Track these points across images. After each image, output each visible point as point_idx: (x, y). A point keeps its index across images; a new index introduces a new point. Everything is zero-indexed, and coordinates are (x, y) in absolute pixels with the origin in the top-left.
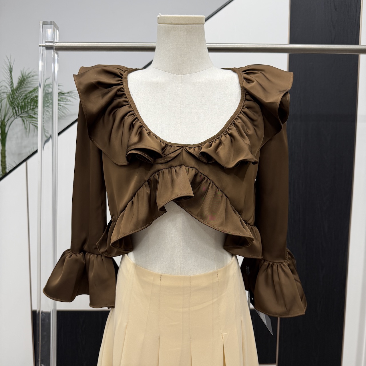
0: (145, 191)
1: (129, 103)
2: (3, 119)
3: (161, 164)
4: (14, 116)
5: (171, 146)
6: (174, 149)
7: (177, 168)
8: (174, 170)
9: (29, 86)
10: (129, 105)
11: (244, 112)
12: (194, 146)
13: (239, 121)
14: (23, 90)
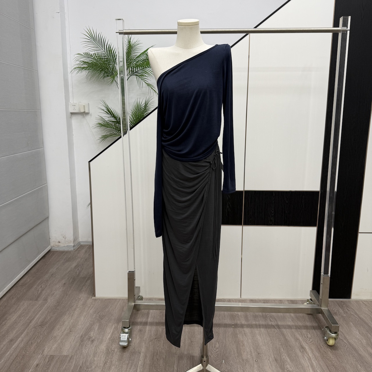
14: (133, 55)
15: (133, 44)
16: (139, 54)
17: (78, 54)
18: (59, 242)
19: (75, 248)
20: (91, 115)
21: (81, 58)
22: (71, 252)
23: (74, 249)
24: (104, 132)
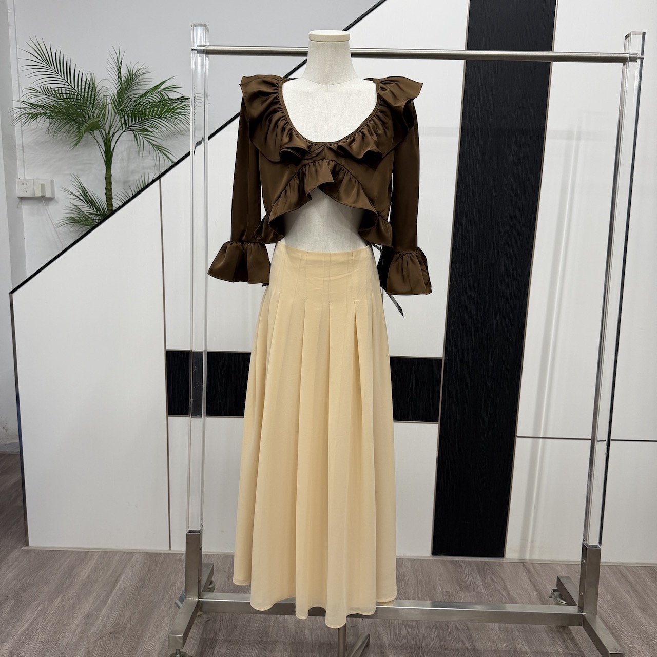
0: (296, 182)
1: (282, 108)
2: (107, 132)
3: (308, 159)
5: (316, 145)
6: (318, 146)
7: (320, 161)
8: (317, 162)
10: (282, 111)
11: (377, 116)
12: (334, 143)
13: (372, 122)
14: (132, 93)
16: (142, 92)
17: (31, 89)
20: (57, 202)
21: (35, 96)
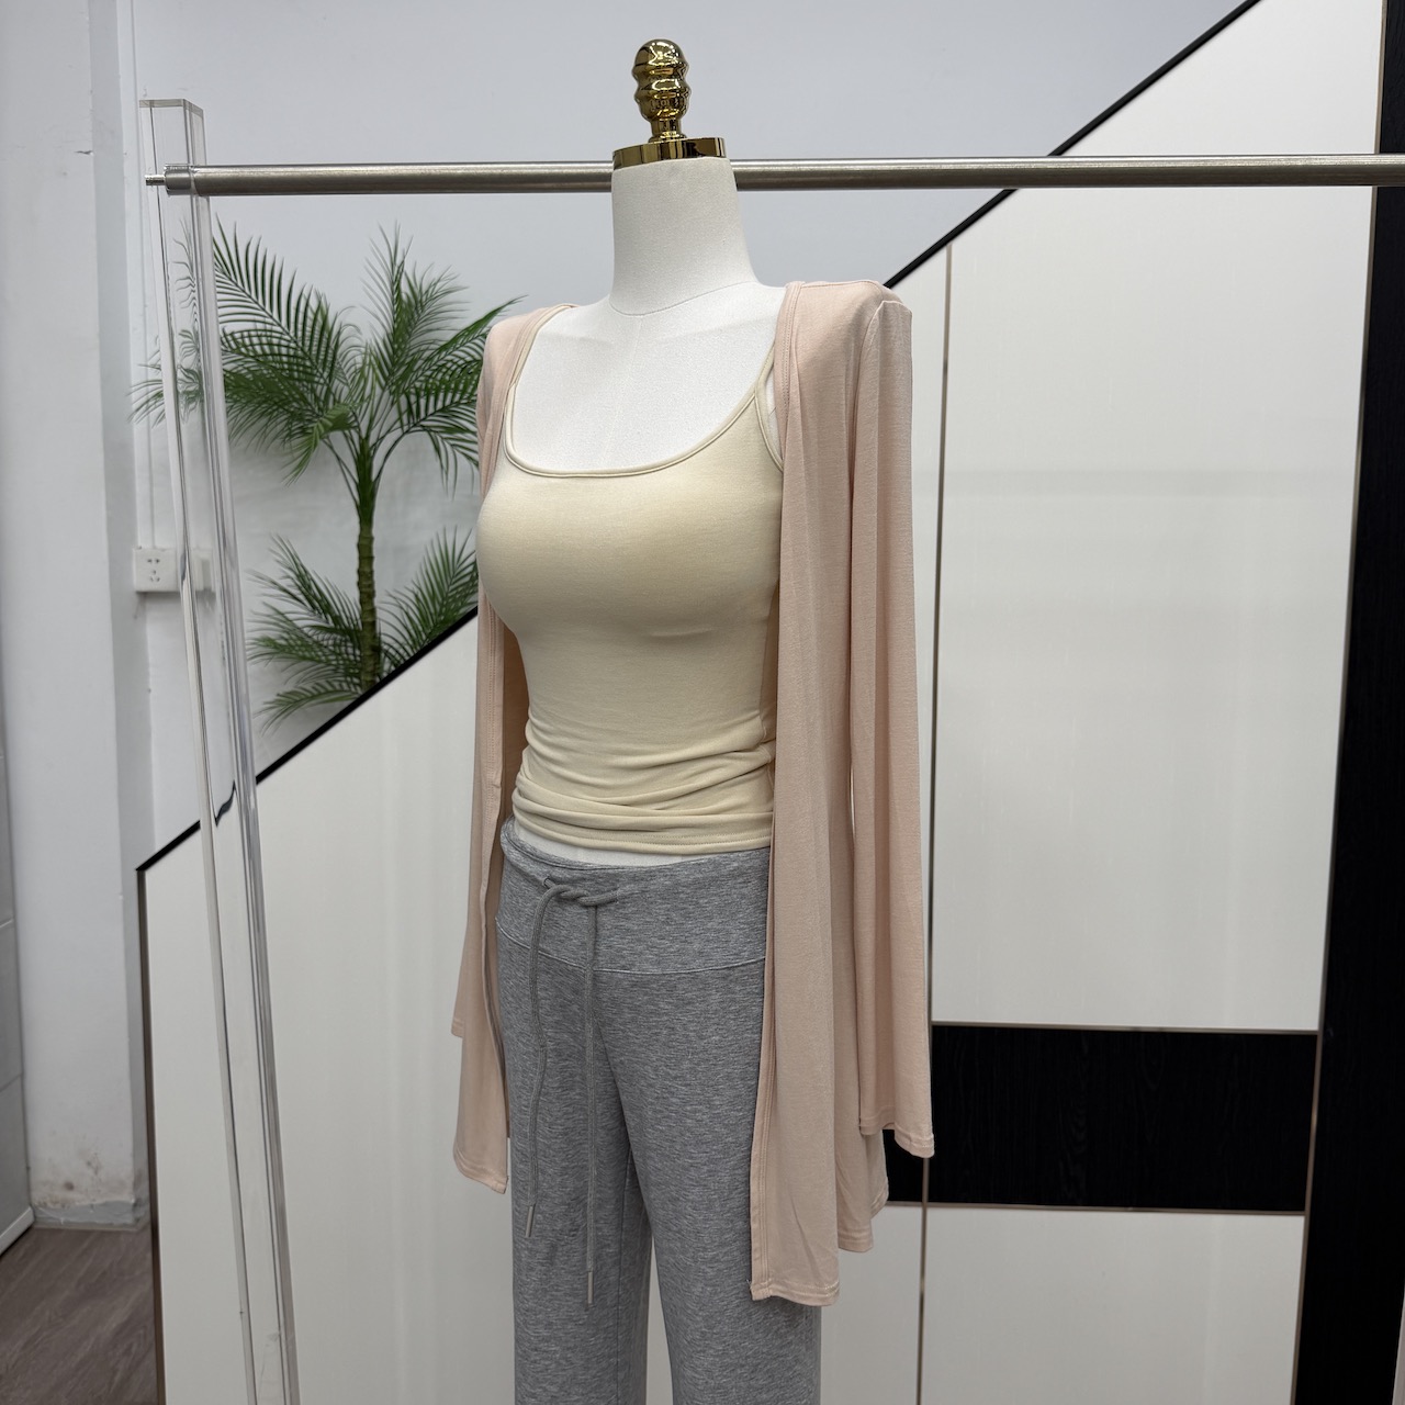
2: (364, 435)
4: (402, 427)
9: (434, 325)
14: (420, 339)
15: (424, 291)
16: (450, 336)
18: (70, 1187)
19: (138, 1215)
22: (118, 1233)
23: (137, 1220)
24: (285, 675)
